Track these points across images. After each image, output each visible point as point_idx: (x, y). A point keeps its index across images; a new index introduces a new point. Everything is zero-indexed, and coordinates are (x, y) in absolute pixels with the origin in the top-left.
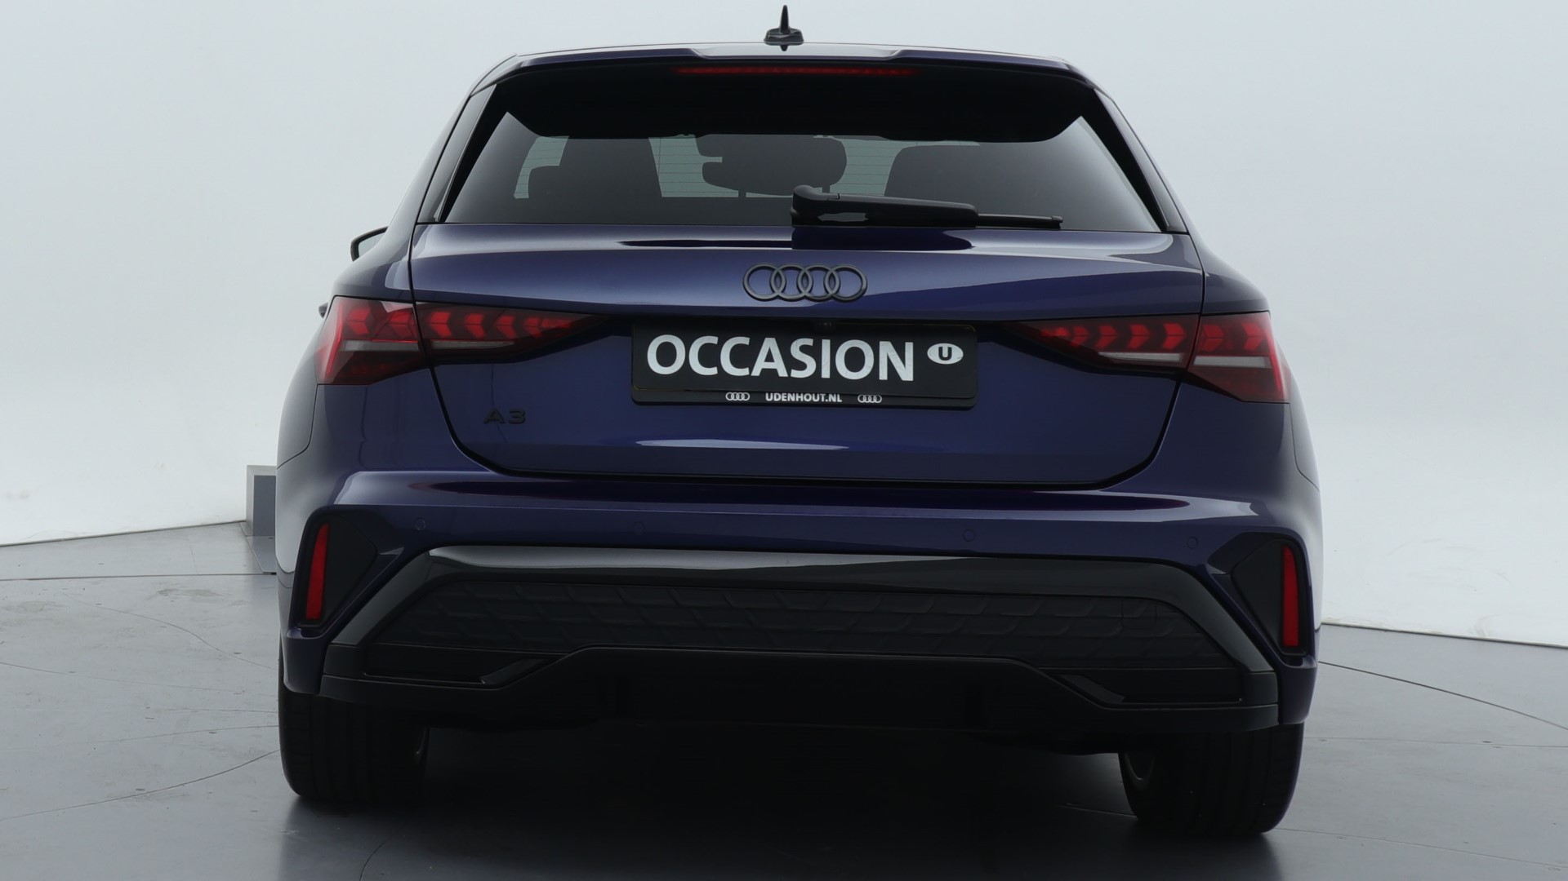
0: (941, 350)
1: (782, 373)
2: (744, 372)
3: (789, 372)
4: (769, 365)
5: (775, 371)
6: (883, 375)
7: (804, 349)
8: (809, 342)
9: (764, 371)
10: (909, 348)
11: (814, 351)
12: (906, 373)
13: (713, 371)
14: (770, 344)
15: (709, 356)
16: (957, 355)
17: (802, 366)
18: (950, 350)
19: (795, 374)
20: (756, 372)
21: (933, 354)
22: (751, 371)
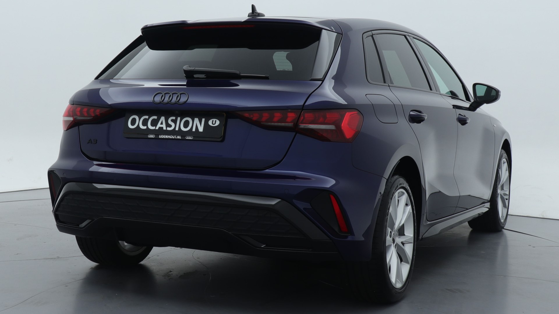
0: (213, 121)
1: (165, 128)
2: (153, 128)
3: (166, 128)
4: (161, 126)
5: (162, 128)
6: (194, 130)
7: (172, 121)
8: (174, 118)
9: (160, 128)
10: (203, 120)
11: (175, 121)
12: (201, 129)
13: (145, 127)
14: (163, 119)
15: (145, 123)
16: (218, 123)
17: (170, 126)
18: (216, 121)
19: (169, 129)
20: (157, 128)
21: (210, 123)
22: (156, 128)
